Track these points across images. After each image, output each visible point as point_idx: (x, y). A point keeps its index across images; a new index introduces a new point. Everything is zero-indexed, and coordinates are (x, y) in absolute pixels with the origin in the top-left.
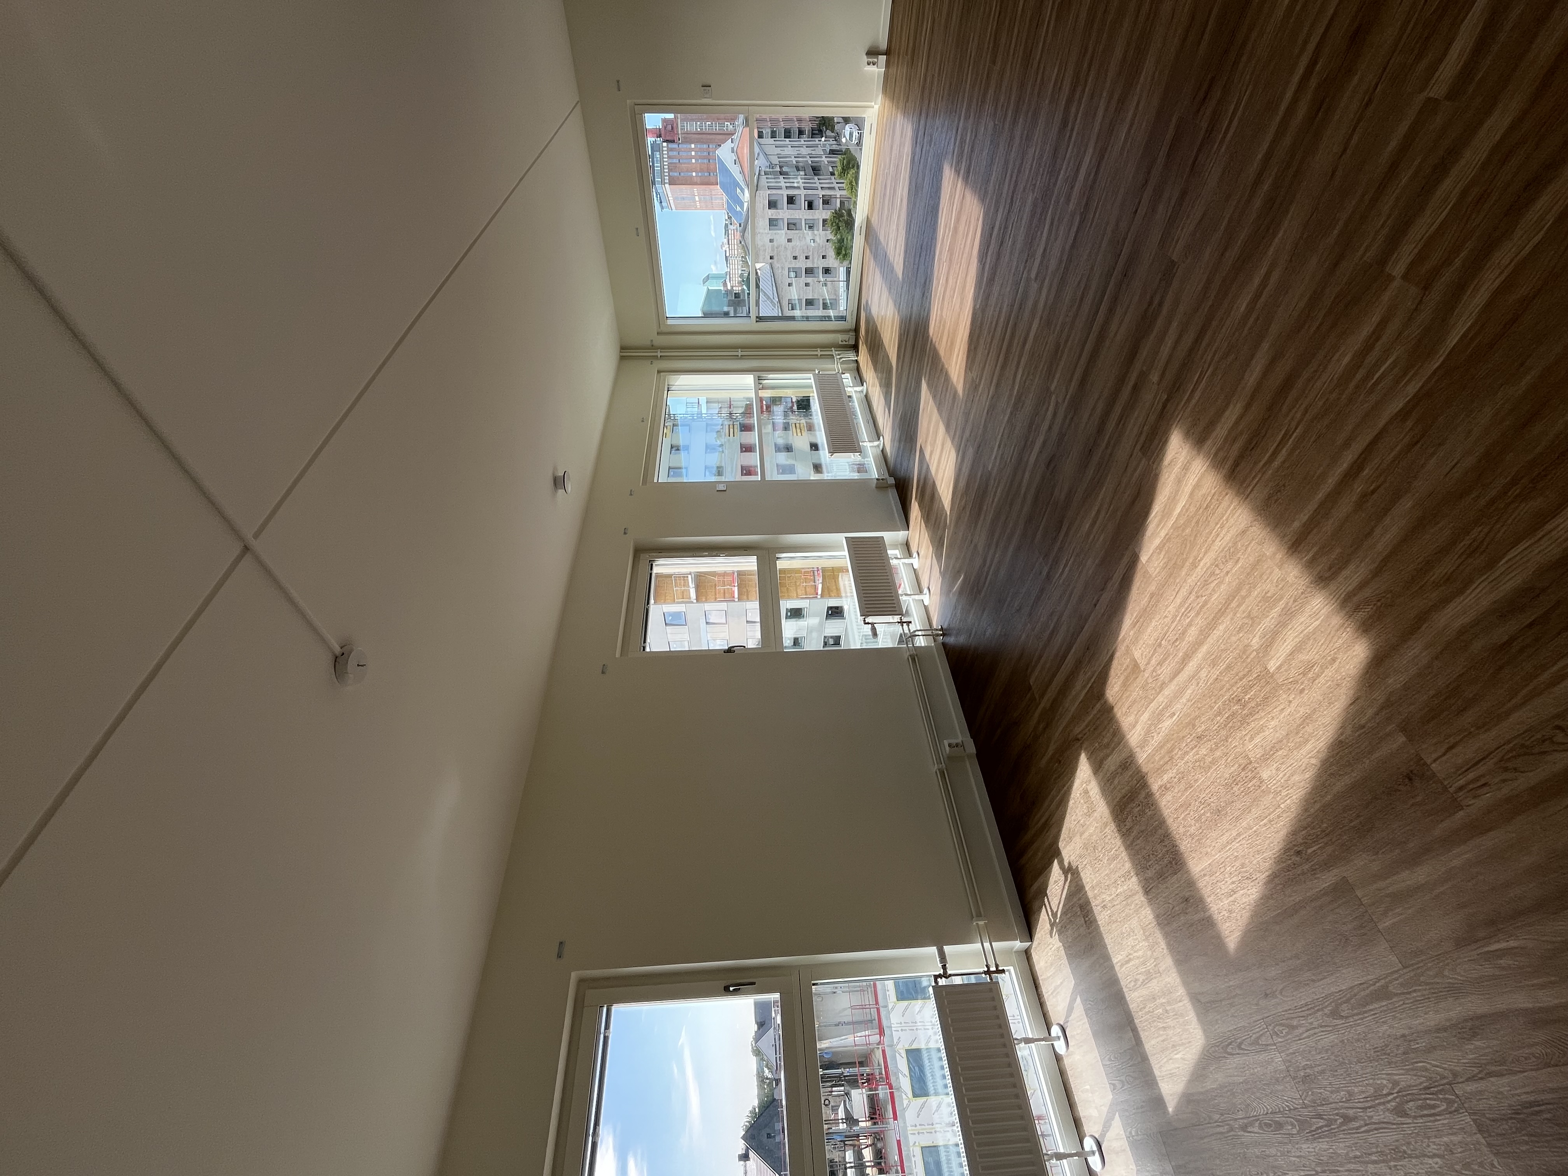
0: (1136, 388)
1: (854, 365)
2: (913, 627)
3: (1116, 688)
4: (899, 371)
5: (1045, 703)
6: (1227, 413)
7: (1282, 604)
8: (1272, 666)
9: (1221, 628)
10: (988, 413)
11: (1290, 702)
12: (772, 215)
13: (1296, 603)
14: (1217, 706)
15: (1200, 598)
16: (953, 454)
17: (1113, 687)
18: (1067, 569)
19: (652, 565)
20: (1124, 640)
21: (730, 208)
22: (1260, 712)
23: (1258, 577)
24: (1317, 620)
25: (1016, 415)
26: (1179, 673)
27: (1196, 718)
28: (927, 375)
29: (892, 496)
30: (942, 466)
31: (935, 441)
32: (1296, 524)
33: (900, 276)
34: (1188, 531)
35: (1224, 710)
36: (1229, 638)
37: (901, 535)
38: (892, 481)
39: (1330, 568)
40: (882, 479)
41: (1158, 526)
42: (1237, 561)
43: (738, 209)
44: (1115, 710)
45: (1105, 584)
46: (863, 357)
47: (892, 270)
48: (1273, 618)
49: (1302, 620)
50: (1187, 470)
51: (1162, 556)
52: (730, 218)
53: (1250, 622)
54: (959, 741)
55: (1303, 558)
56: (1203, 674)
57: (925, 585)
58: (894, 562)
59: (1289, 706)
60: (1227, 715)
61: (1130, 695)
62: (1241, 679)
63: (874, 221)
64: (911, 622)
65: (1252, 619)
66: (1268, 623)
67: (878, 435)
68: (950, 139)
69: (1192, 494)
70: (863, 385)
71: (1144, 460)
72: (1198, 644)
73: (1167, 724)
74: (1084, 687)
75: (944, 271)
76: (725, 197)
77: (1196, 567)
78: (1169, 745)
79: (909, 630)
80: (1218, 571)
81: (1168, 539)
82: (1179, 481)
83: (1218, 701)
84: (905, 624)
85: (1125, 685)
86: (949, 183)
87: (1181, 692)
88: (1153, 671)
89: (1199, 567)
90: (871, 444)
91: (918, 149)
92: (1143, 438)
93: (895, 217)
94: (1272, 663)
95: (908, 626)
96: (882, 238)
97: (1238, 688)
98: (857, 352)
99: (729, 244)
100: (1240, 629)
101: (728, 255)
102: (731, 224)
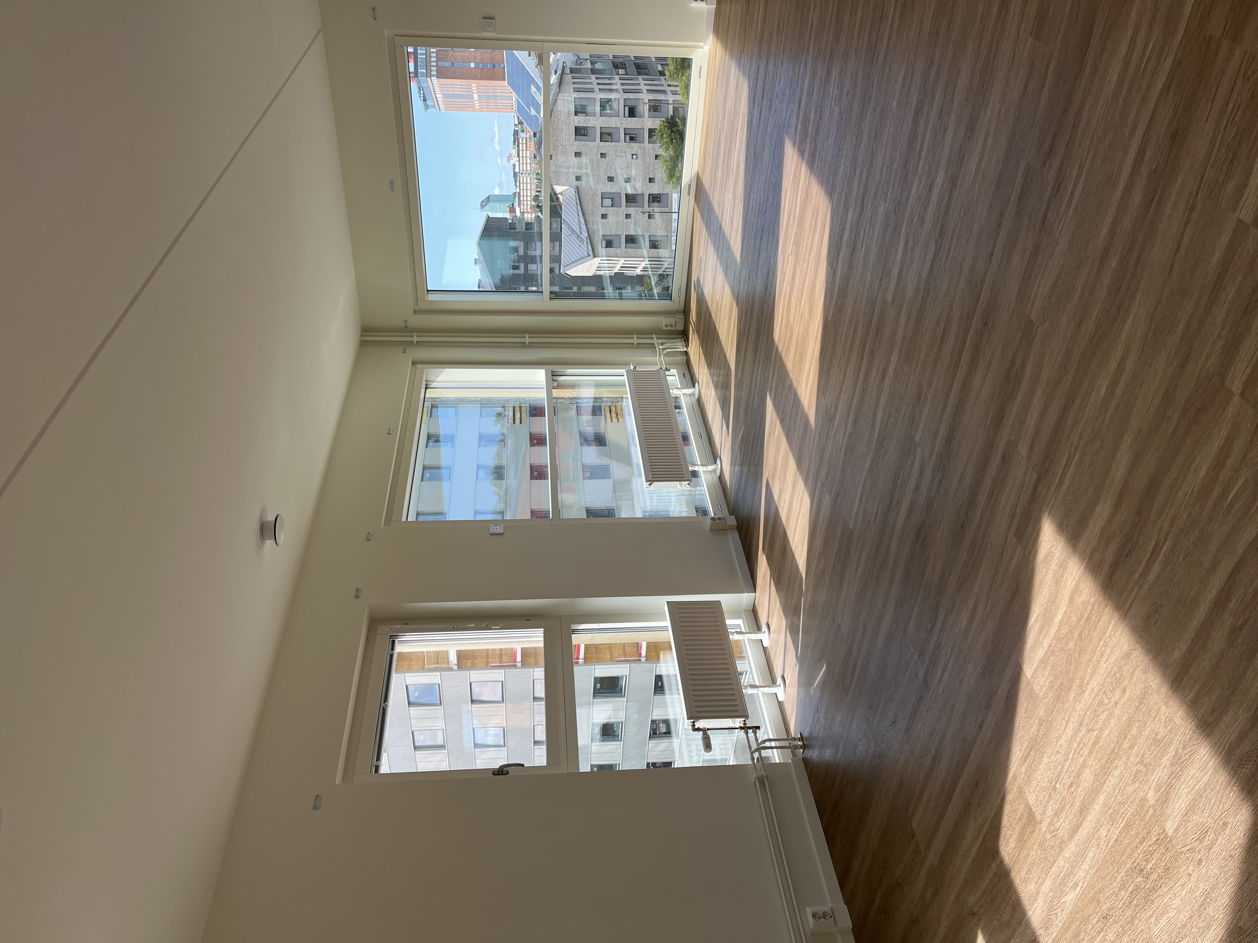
0: (1005, 459)
1: (683, 358)
2: (761, 735)
3: (1012, 844)
4: (739, 377)
5: (932, 858)
6: (1098, 509)
7: (1172, 750)
8: (1170, 827)
9: (1116, 773)
10: (845, 455)
11: (1190, 875)
12: (579, 122)
13: (1186, 751)
14: (1120, 876)
15: (1091, 732)
16: (807, 500)
17: (1008, 841)
18: (947, 674)
19: (393, 642)
20: (1015, 778)
21: (520, 109)
22: (1163, 886)
23: (1146, 713)
24: (1206, 774)
25: (878, 463)
26: (1078, 828)
27: (1101, 890)
28: (773, 391)
29: (733, 541)
30: (795, 512)
31: (785, 478)
32: (1177, 654)
33: (738, 256)
34: (1071, 645)
35: (1128, 880)
36: (1125, 788)
37: (745, 598)
38: (732, 521)
39: (1212, 712)
40: (719, 519)
41: (1040, 633)
42: (1124, 690)
43: (533, 112)
44: (1013, 874)
45: (989, 701)
46: (694, 349)
47: (729, 248)
48: (1165, 767)
49: (1192, 772)
50: (1064, 568)
51: (1047, 673)
52: (520, 123)
53: (1144, 770)
54: (827, 908)
55: (1186, 697)
56: (1103, 832)
57: (778, 674)
58: (734, 637)
59: (1189, 880)
60: (1130, 889)
61: (1028, 855)
62: (1141, 843)
63: (706, 181)
64: (758, 728)
65: (1146, 766)
66: (1160, 774)
67: (714, 456)
68: (792, 112)
69: (1071, 599)
70: (694, 387)
71: (1019, 548)
72: (1094, 792)
73: (1070, 897)
74: (976, 838)
75: (790, 265)
76: (514, 96)
77: (1084, 692)
78: (1074, 927)
79: (757, 739)
80: (1106, 701)
81: (1051, 652)
82: (1057, 581)
83: (1120, 870)
84: (750, 731)
85: (1022, 840)
86: (792, 163)
87: (1080, 855)
88: (1051, 823)
89: (1087, 692)
90: (705, 469)
91: (756, 111)
92: (1016, 521)
93: (731, 185)
94: (1169, 823)
95: (755, 733)
96: (715, 205)
97: (1139, 854)
98: (687, 341)
99: (518, 156)
100: (1135, 779)
101: (517, 170)
102: (523, 131)
